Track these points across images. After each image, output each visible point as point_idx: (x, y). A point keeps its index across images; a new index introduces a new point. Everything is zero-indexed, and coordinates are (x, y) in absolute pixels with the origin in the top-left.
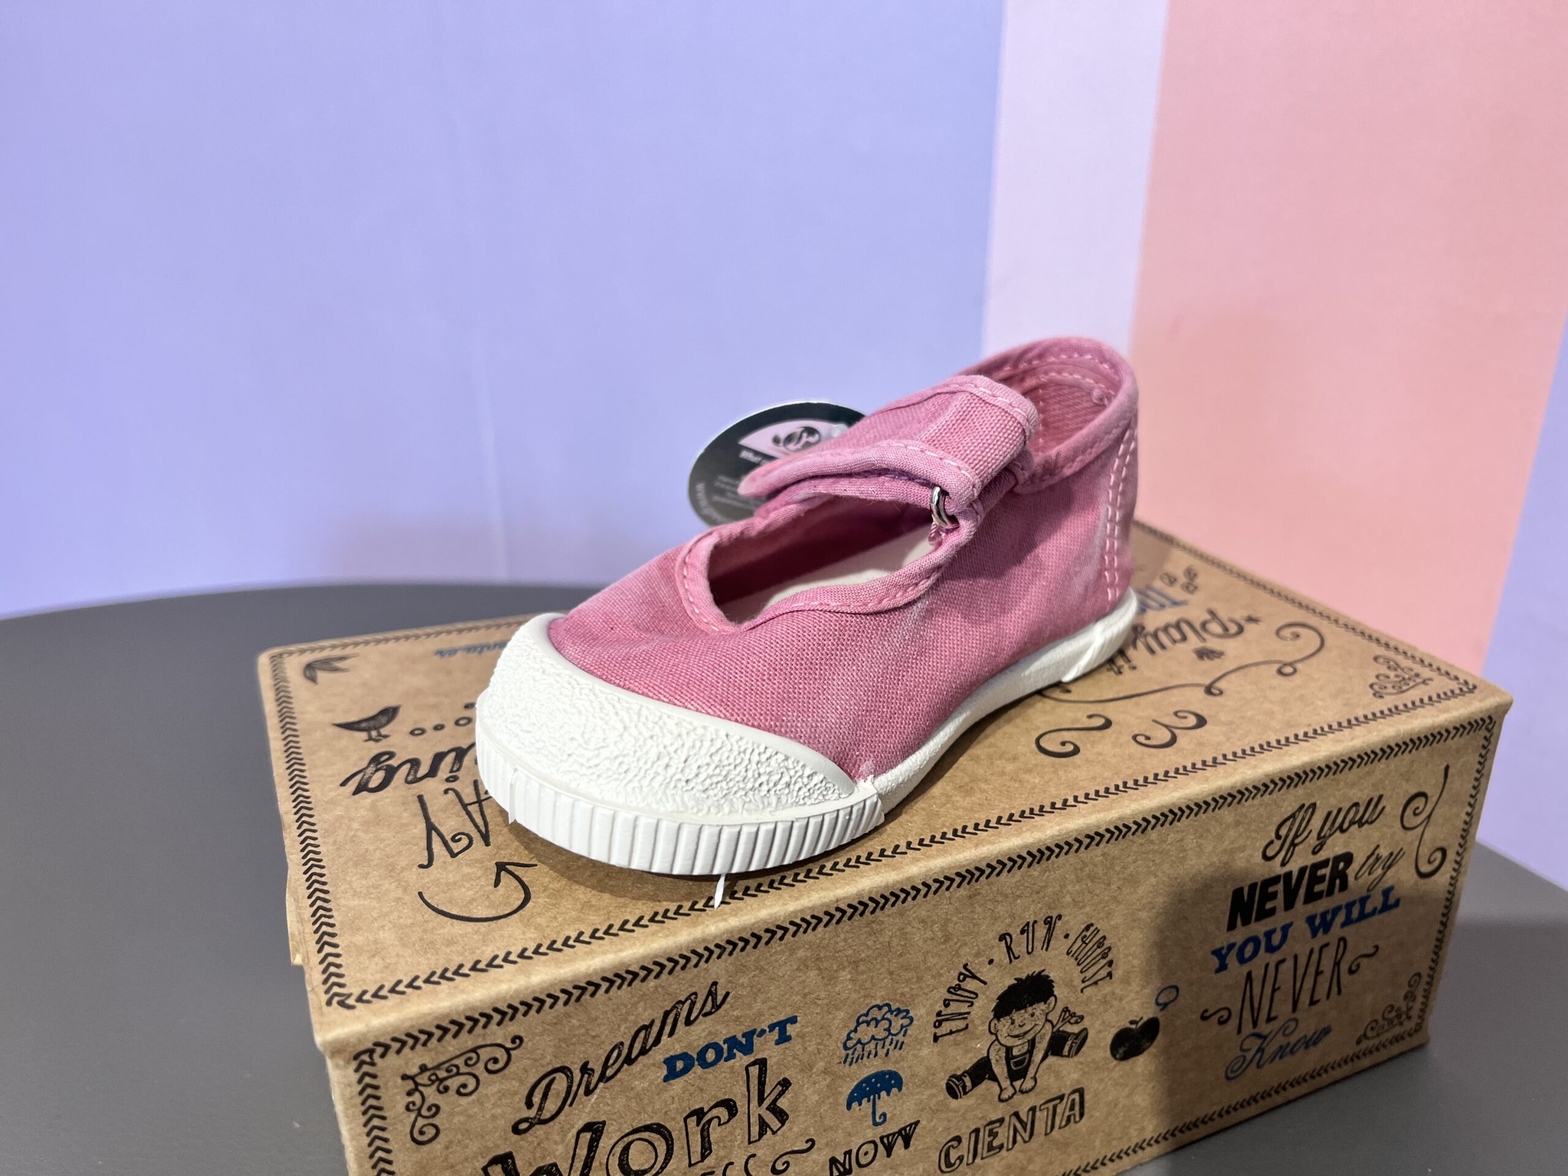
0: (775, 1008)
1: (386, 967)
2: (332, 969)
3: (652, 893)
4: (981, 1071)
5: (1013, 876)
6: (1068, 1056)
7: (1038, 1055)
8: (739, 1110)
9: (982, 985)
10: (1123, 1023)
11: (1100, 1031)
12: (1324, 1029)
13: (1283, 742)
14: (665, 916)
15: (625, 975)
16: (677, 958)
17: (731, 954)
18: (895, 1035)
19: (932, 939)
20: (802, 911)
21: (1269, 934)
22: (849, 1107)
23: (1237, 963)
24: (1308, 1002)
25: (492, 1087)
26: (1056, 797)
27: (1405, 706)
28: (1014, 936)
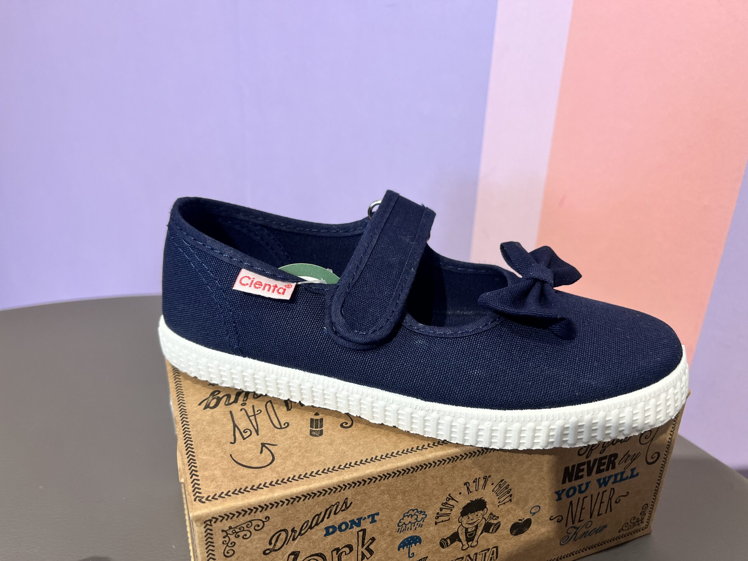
0: (370, 509)
1: (217, 486)
2: (196, 486)
3: (323, 460)
4: (455, 537)
6: (492, 533)
7: (479, 532)
8: (354, 549)
9: (456, 502)
10: (516, 520)
11: (506, 523)
12: (604, 526)
14: (328, 471)
15: (311, 494)
16: (332, 488)
17: (354, 487)
18: (419, 521)
19: (436, 484)
20: (383, 471)
21: (580, 486)
22: (399, 550)
23: (566, 497)
24: (597, 514)
25: (256, 536)
28: (470, 484)
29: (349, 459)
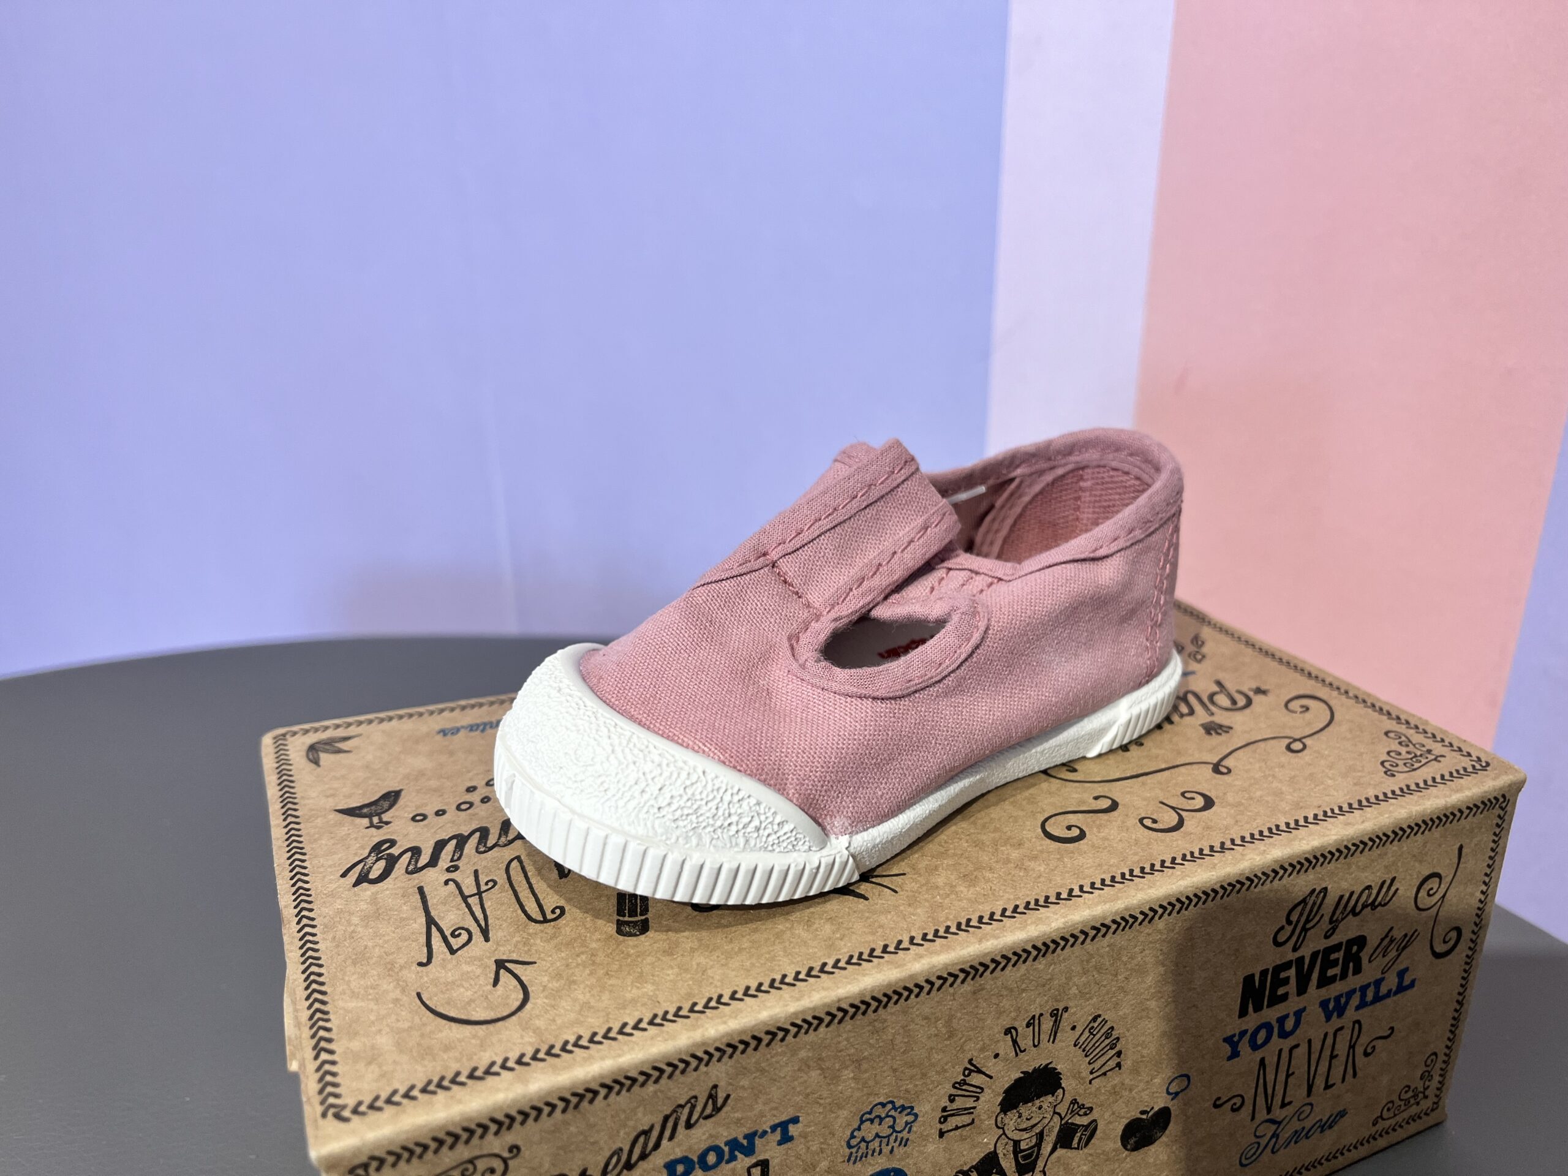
0: (776, 1109)
1: (382, 1077)
2: (328, 1078)
3: (651, 994)
4: (988, 1166)
5: (1018, 970)
6: (1078, 1148)
7: (1047, 1148)
9: (988, 1079)
10: (1133, 1114)
11: (1110, 1122)
12: (1340, 1112)
13: (1292, 825)
14: (664, 1018)
15: (624, 1081)
16: (676, 1062)
17: (731, 1057)
18: (900, 1132)
19: (936, 1035)
20: (803, 1012)
21: (1282, 1020)
23: (1249, 1050)
24: (1323, 1086)
26: (1061, 887)
27: (1417, 785)
28: (1020, 1030)
29: (716, 987)
